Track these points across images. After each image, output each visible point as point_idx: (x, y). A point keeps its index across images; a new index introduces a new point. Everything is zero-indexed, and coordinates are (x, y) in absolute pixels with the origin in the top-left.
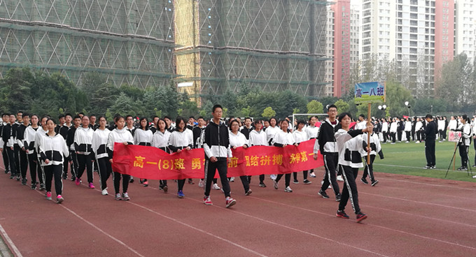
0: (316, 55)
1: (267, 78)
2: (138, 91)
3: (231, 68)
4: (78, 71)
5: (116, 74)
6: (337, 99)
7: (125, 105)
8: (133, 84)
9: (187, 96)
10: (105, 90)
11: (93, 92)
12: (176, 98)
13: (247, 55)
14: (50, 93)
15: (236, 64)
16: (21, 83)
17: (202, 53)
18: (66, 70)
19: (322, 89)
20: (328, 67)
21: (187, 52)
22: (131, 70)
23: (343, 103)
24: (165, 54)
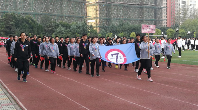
0: (158, 6)
1: (133, 17)
2: (68, 24)
3: (114, 13)
4: (38, 15)
5: (57, 16)
6: (168, 28)
7: (61, 31)
8: (65, 21)
9: (92, 27)
10: (51, 24)
11: (46, 25)
12: (86, 28)
13: (122, 6)
14: (25, 25)
15: (117, 11)
16: (10, 20)
17: (100, 5)
18: (32, 14)
19: (161, 23)
20: (164, 12)
21: (92, 5)
22: (64, 14)
23: (171, 30)
24: (81, 6)
